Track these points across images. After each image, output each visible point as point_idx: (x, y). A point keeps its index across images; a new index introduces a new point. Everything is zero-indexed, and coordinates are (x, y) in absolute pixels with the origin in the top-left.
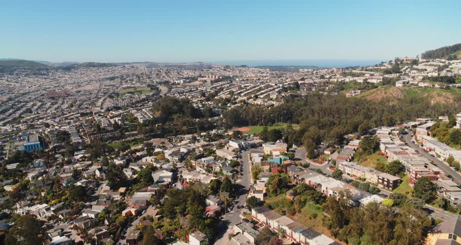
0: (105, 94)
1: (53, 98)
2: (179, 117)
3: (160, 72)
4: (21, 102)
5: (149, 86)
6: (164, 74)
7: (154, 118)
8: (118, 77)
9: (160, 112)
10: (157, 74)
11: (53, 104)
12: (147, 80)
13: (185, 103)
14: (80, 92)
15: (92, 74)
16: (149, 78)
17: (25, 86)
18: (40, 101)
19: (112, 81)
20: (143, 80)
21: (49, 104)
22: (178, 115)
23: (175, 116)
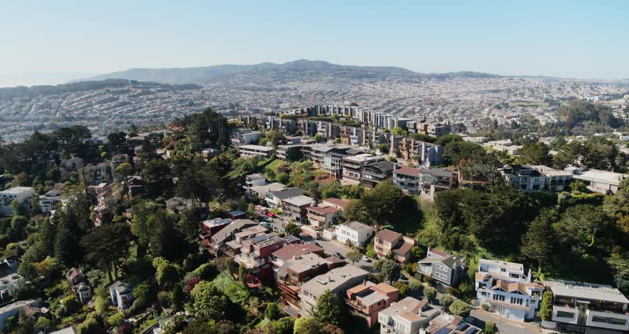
0: (490, 105)
1: (432, 104)
2: (591, 124)
3: (564, 86)
4: (400, 106)
5: (547, 101)
6: (570, 89)
7: (559, 122)
8: (503, 91)
9: (567, 116)
10: (559, 89)
11: (432, 110)
12: (545, 95)
13: (600, 109)
14: (459, 101)
15: (471, 85)
16: (546, 92)
17: (398, 93)
18: (418, 106)
19: (496, 94)
20: (538, 94)
21: (428, 110)
22: (589, 122)
23: (586, 123)
